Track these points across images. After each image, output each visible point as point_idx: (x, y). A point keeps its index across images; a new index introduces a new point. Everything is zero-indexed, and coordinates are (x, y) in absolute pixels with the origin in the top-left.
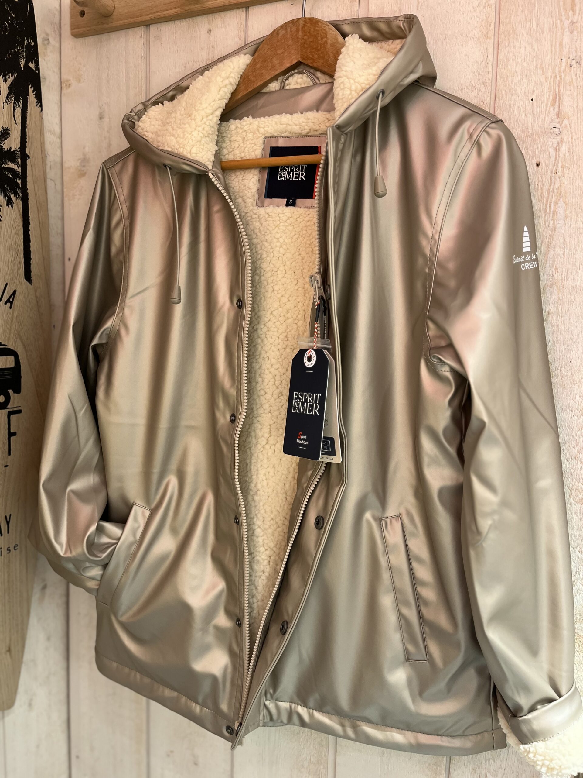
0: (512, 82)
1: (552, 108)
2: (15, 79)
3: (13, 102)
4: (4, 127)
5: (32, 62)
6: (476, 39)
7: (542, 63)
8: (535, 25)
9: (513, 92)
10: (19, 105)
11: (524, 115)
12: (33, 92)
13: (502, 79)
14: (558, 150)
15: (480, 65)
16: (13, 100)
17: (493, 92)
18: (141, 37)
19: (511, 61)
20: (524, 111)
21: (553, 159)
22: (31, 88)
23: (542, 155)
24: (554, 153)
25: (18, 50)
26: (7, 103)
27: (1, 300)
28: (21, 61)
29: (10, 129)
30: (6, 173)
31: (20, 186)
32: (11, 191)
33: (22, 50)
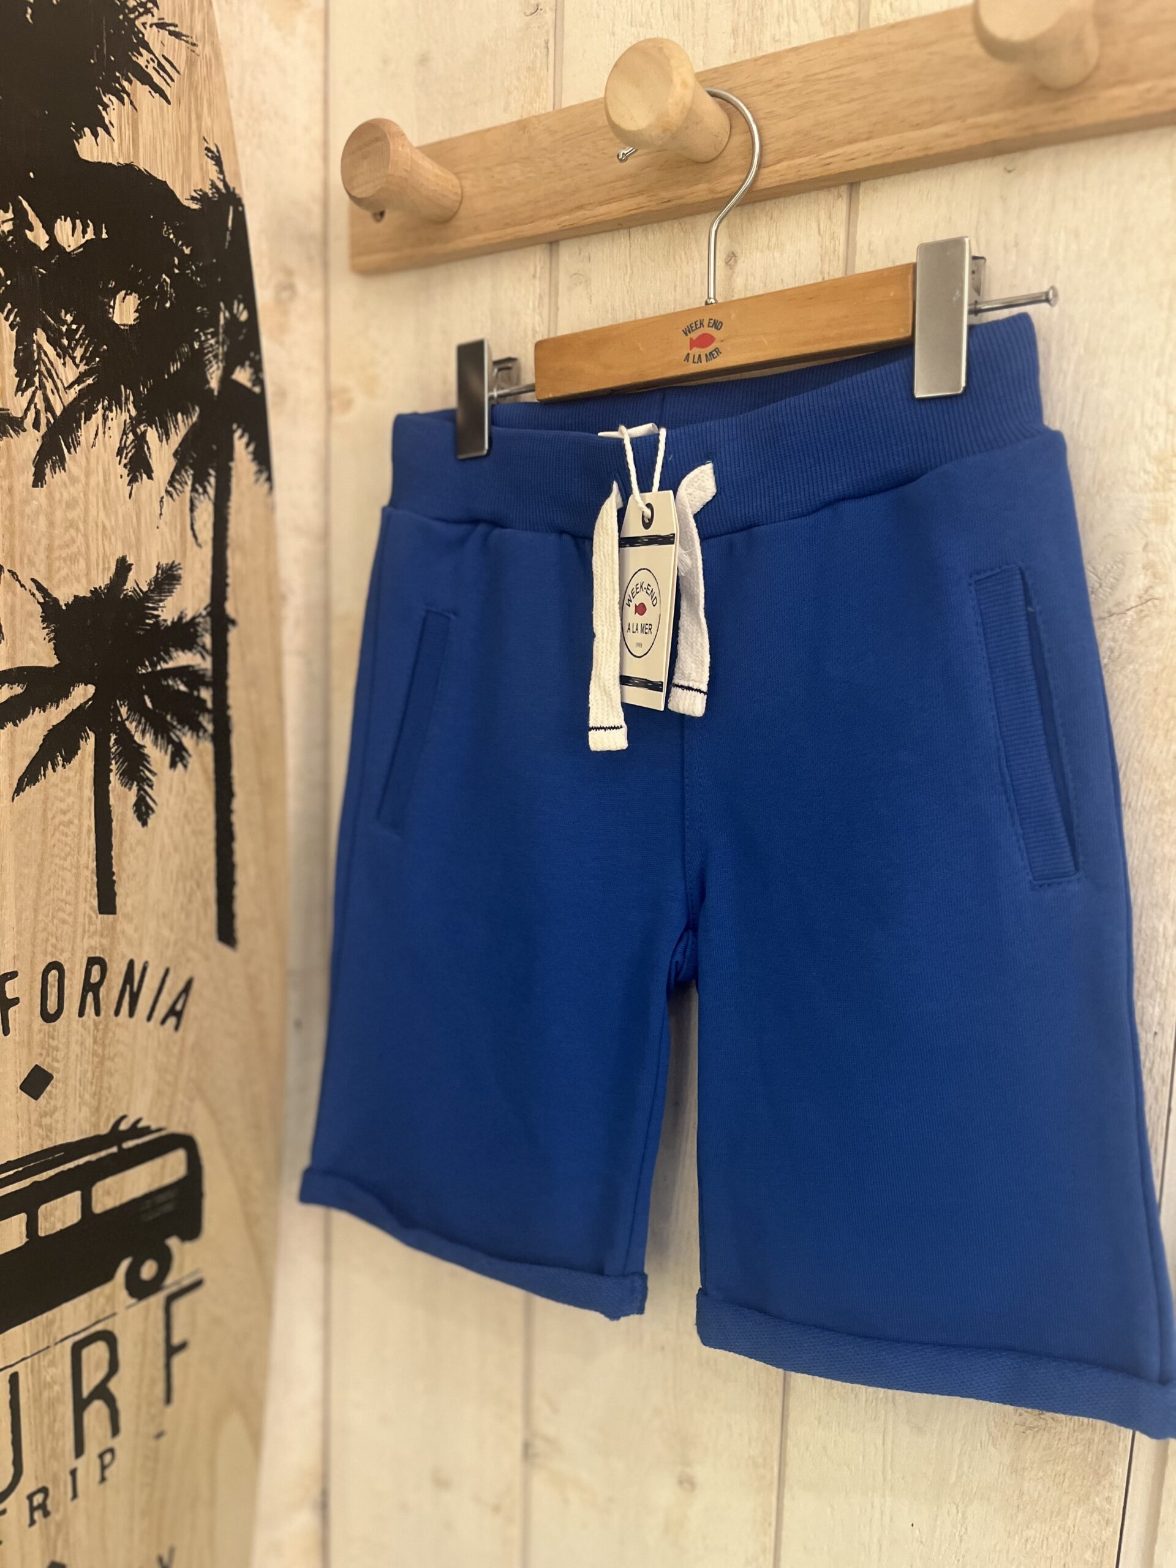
2: (194, 425)
3: (188, 488)
4: (164, 562)
5: (243, 366)
10: (205, 491)
12: (248, 445)
16: (190, 483)
18: (534, 276)
22: (241, 437)
25: (202, 343)
26: (171, 496)
27: (149, 1018)
28: (211, 371)
29: (179, 564)
30: (171, 682)
31: (210, 705)
32: (184, 727)
33: (212, 341)
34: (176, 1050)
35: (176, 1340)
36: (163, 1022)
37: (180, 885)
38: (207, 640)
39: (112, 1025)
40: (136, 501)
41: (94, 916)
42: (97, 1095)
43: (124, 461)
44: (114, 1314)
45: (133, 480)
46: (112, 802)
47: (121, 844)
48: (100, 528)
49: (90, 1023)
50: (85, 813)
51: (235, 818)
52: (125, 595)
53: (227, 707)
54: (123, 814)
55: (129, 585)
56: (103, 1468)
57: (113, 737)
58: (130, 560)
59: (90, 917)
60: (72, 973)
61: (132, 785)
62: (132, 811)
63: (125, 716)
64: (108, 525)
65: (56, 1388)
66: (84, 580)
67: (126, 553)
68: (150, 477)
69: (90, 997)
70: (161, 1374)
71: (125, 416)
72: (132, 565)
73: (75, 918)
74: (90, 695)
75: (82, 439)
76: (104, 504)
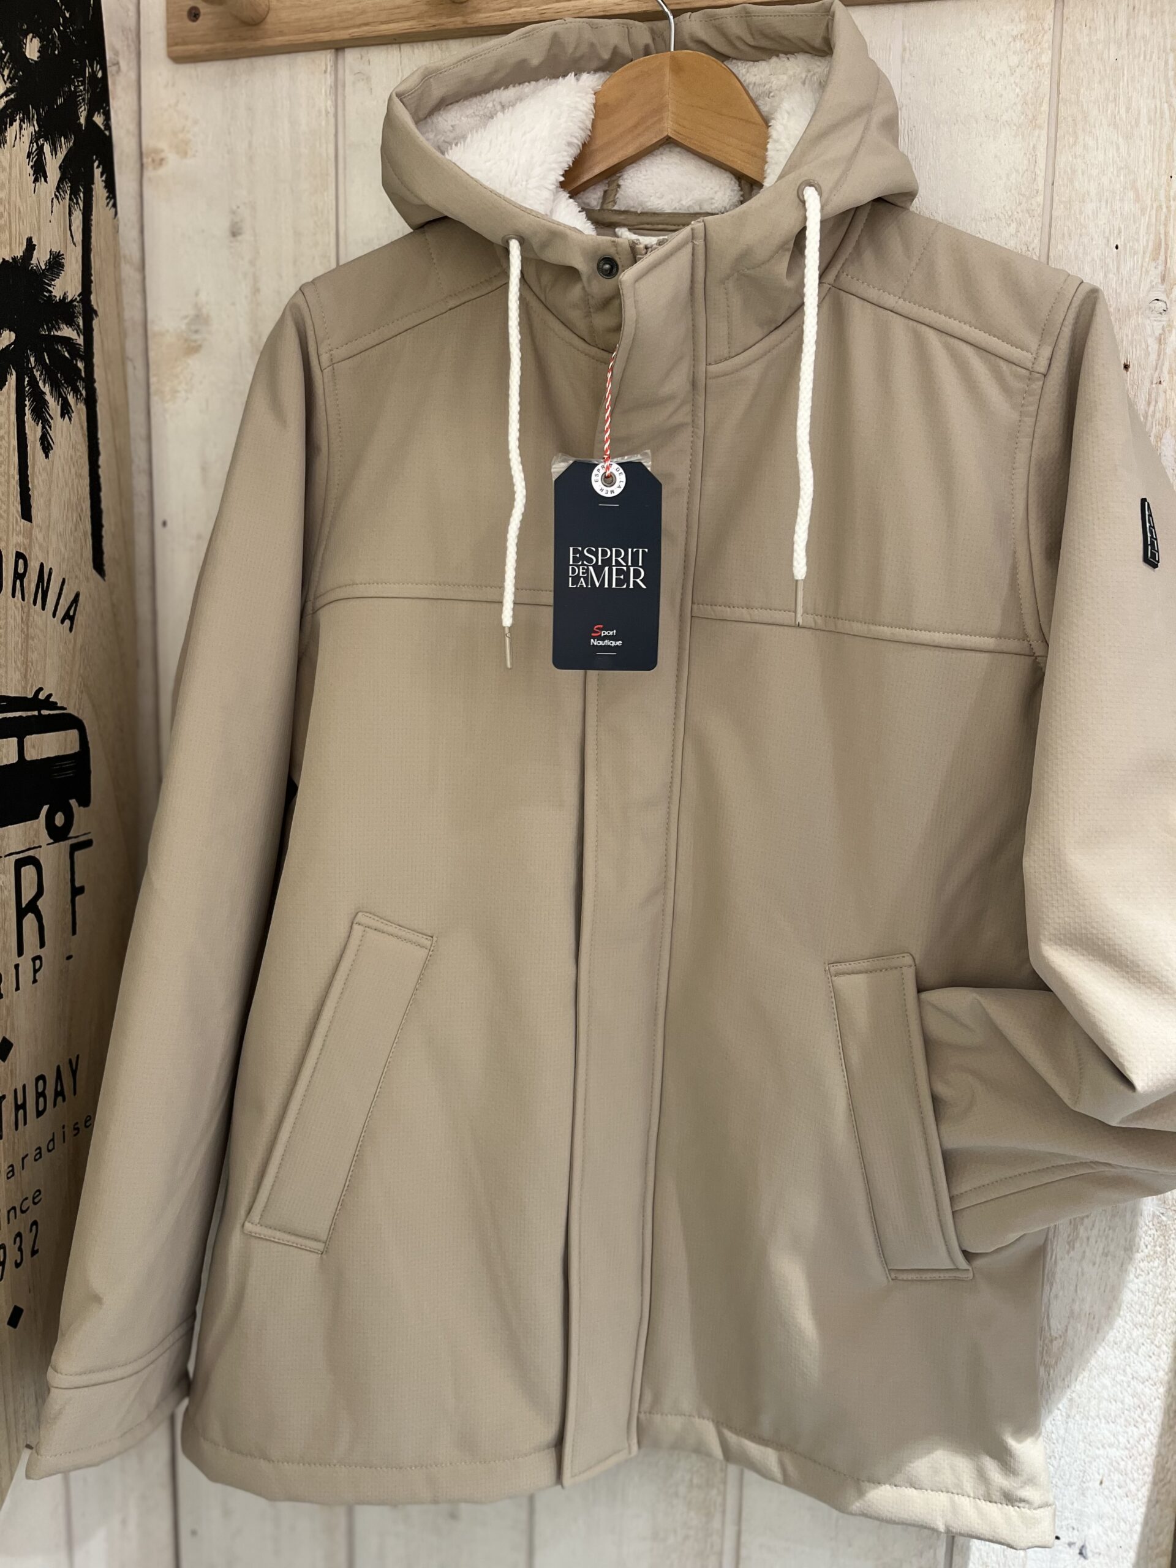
0: (1081, 213)
1: (1154, 264)
2: (71, 148)
3: (67, 197)
4: (54, 250)
5: (99, 113)
6: (1015, 128)
7: (1134, 181)
8: (1123, 111)
9: (1083, 230)
10: (77, 203)
11: (1102, 275)
13: (1062, 206)
14: (1162, 341)
15: (1022, 177)
16: (68, 192)
17: (1047, 230)
18: (325, 72)
19: (1080, 172)
20: (1102, 267)
21: (1153, 357)
22: (98, 167)
23: (1134, 350)
24: (1156, 346)
25: (76, 87)
26: (58, 200)
27: (54, 615)
28: (81, 110)
29: (63, 255)
30: (60, 348)
31: (83, 374)
32: (68, 387)
33: (81, 88)
34: (71, 647)
35: (77, 885)
36: (62, 622)
37: (70, 514)
38: (81, 321)
39: (32, 611)
40: (38, 196)
41: (19, 519)
42: (26, 662)
43: (31, 164)
44: (40, 847)
45: (36, 180)
46: (27, 431)
47: (33, 468)
48: (17, 211)
49: (19, 605)
50: (12, 434)
51: (101, 472)
52: (32, 268)
53: (94, 381)
54: (34, 442)
55: (34, 261)
56: (36, 971)
57: (27, 379)
58: (35, 242)
59: (17, 519)
60: (7, 560)
61: (39, 421)
62: (38, 443)
63: (33, 366)
64: (22, 209)
65: (6, 893)
66: (8, 248)
67: (32, 235)
68: (46, 181)
69: (18, 583)
70: (69, 906)
71: (31, 129)
72: (35, 245)
73: (8, 515)
74: (12, 341)
75: (8, 138)
76: (20, 195)
